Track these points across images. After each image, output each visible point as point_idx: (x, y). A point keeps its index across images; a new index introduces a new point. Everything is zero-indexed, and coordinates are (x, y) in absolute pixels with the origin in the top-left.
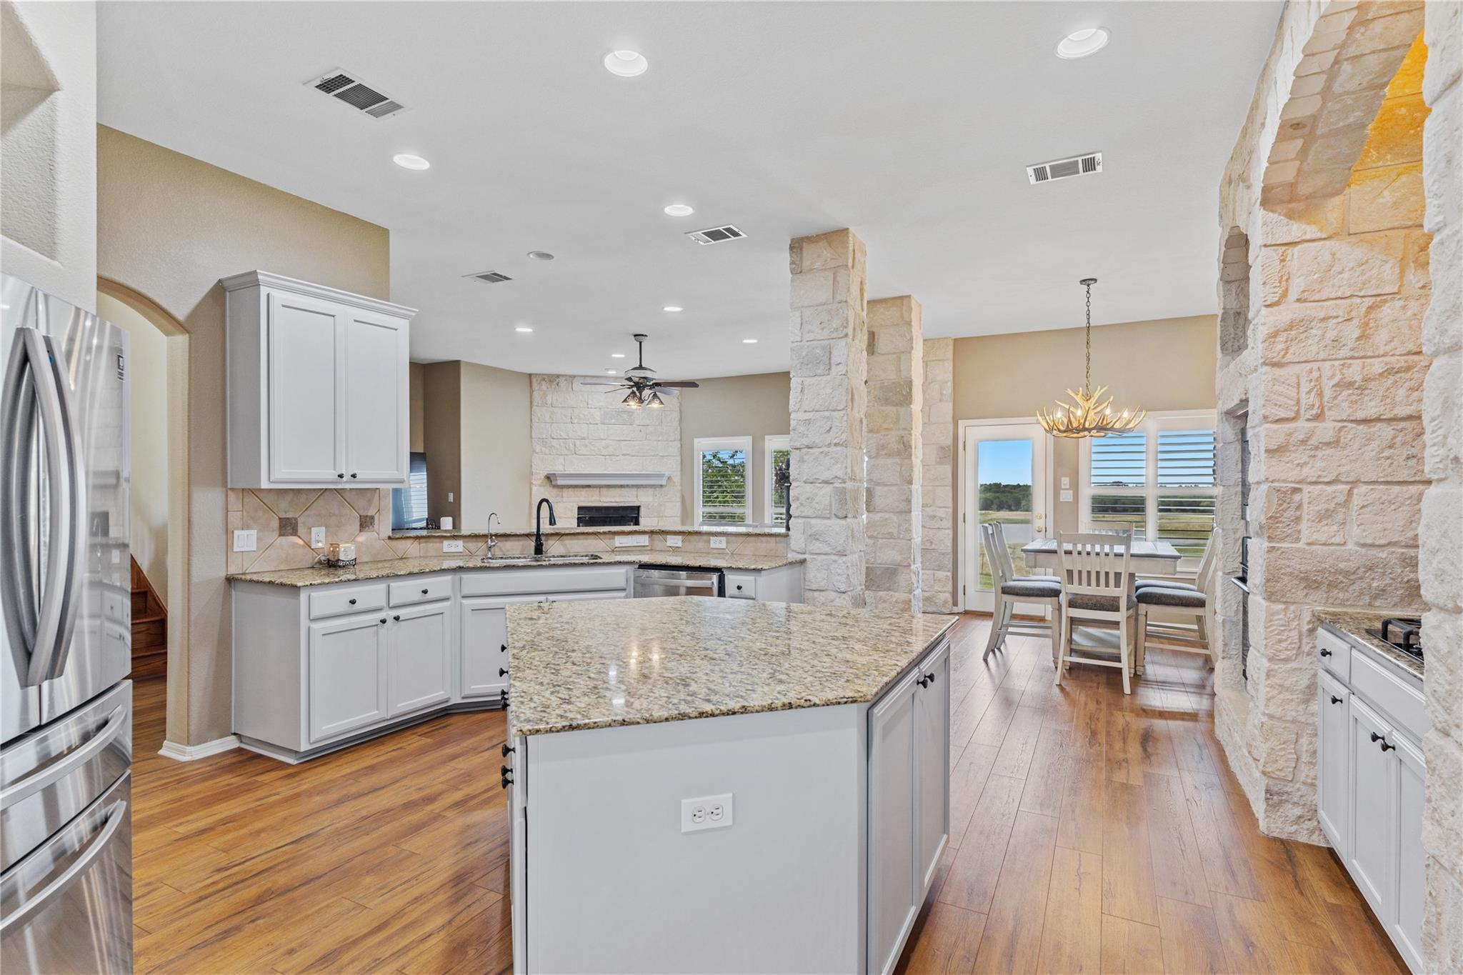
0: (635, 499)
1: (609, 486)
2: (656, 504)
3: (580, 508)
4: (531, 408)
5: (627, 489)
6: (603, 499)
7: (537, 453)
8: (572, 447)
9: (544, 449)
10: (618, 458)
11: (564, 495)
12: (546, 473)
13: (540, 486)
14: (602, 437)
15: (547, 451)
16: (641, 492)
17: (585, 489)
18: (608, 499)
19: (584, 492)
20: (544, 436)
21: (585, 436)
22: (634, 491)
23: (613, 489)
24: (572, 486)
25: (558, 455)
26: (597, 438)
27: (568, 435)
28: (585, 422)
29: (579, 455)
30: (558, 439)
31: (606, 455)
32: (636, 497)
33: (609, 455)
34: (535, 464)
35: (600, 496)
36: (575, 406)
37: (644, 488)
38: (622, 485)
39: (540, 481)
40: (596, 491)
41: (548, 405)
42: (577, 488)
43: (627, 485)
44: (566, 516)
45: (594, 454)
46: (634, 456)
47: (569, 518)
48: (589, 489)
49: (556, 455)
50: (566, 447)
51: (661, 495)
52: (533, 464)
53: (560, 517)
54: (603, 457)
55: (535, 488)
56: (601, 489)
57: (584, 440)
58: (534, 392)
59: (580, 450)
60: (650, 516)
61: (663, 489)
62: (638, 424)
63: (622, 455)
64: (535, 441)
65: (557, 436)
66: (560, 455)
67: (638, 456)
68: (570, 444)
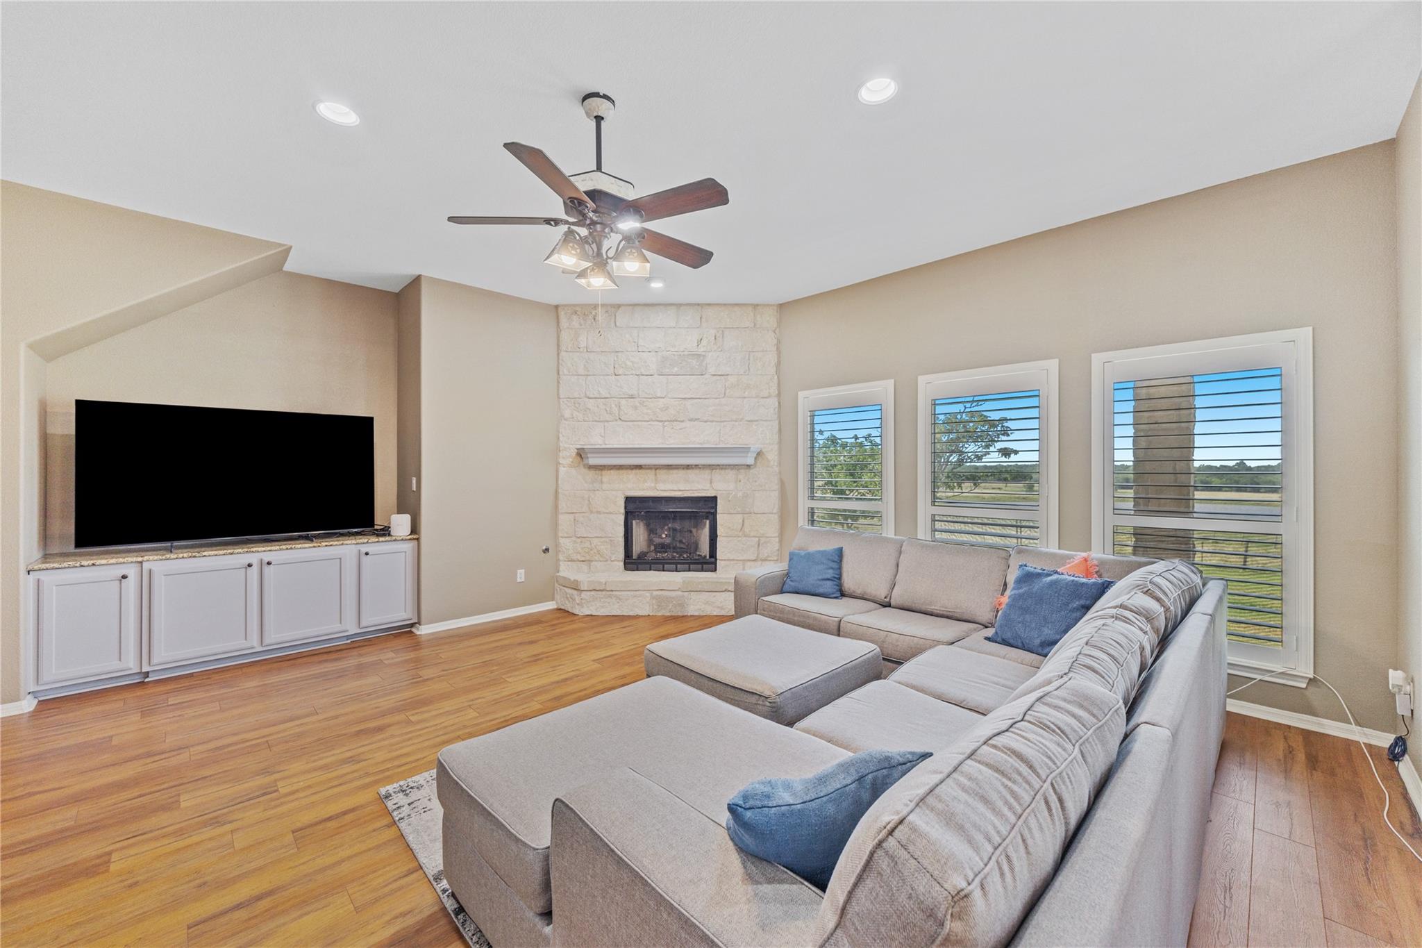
0: (708, 486)
1: (669, 467)
2: (740, 494)
3: (628, 500)
4: (558, 355)
5: (697, 472)
6: (662, 486)
7: (566, 419)
8: (615, 410)
9: (576, 413)
10: (683, 425)
11: (605, 480)
12: (577, 447)
13: (571, 466)
14: (659, 395)
15: (580, 417)
16: (717, 475)
17: (634, 471)
18: (668, 487)
19: (632, 475)
20: (576, 395)
21: (635, 393)
22: (706, 474)
23: (675, 471)
24: (615, 466)
25: (596, 421)
26: (651, 397)
27: (609, 393)
28: (634, 372)
29: (626, 421)
30: (595, 398)
31: (665, 421)
32: (711, 483)
33: (668, 421)
34: (563, 436)
35: (656, 481)
36: (620, 350)
37: (722, 469)
38: (688, 466)
39: (571, 460)
40: (651, 473)
41: (581, 350)
42: (622, 469)
43: (696, 465)
44: (607, 511)
45: (648, 420)
46: (706, 422)
47: (611, 513)
48: (640, 471)
49: (593, 421)
50: (606, 411)
51: (748, 480)
52: (560, 435)
53: (599, 513)
54: (660, 424)
55: (563, 469)
56: (657, 471)
57: (632, 400)
58: (563, 332)
59: (626, 414)
60: (732, 511)
61: (751, 471)
62: (713, 373)
63: (689, 420)
64: (563, 402)
65: (594, 394)
66: (599, 422)
67: (712, 421)
68: (613, 406)
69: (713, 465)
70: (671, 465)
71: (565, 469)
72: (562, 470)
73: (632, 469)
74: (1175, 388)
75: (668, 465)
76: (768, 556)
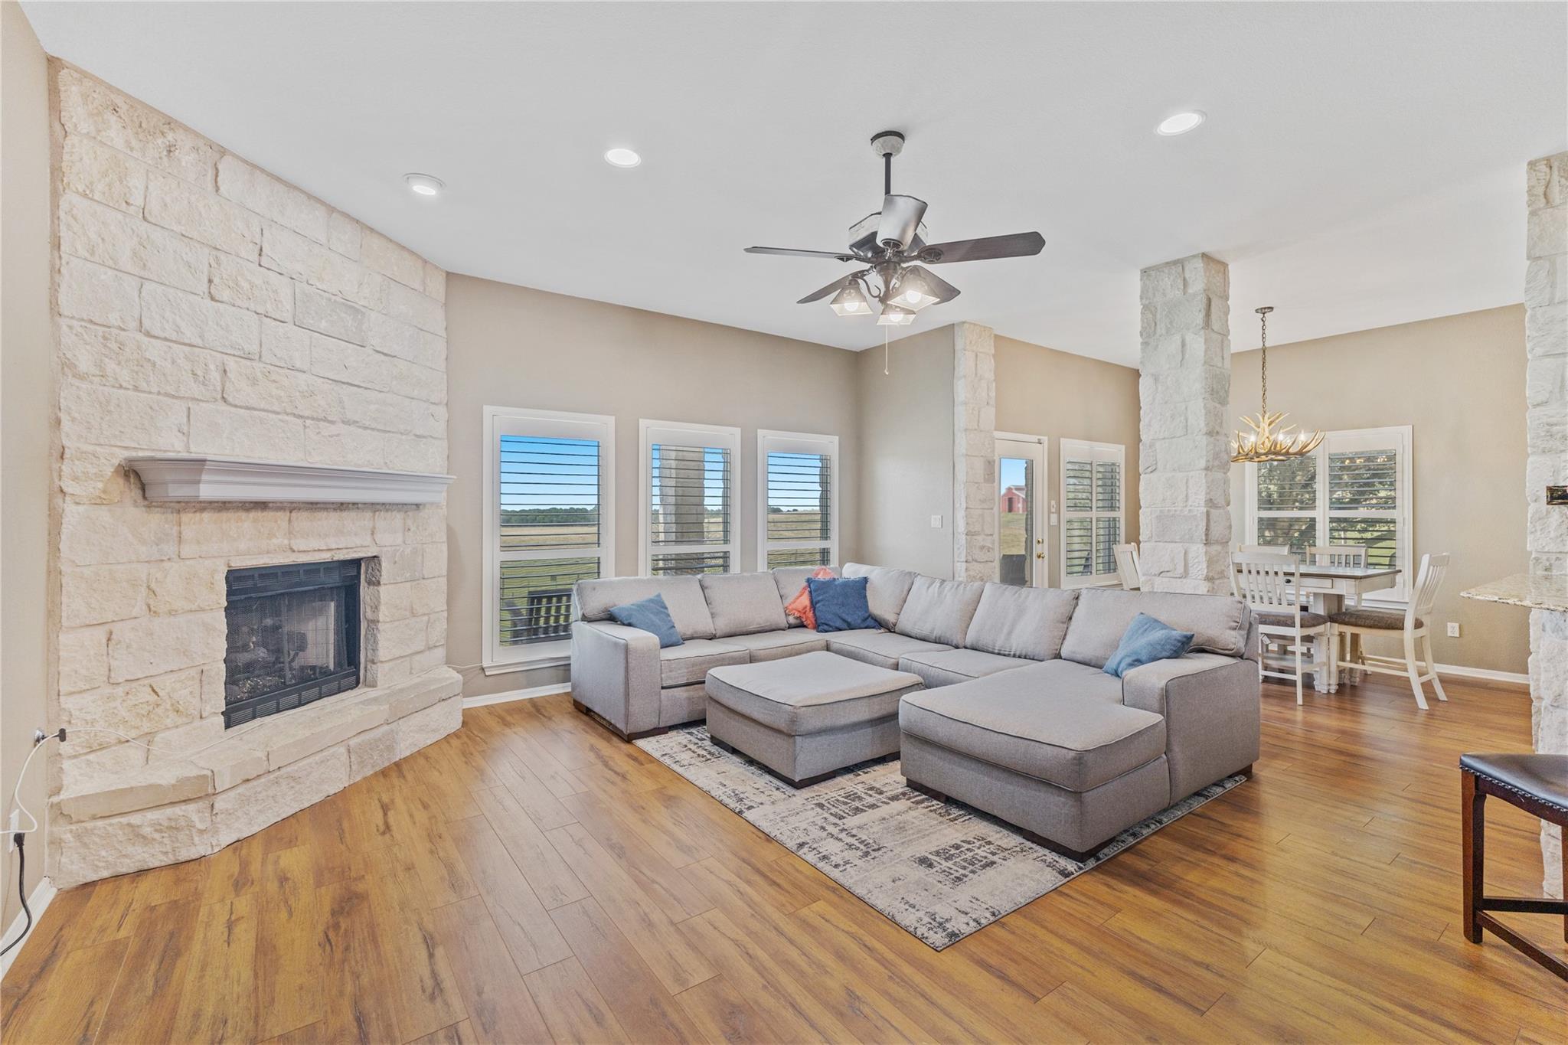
0: (368, 540)
1: (313, 506)
2: (408, 550)
3: (234, 577)
4: (55, 195)
5: (353, 514)
6: (300, 544)
7: (82, 377)
8: (215, 376)
9: (111, 366)
10: (333, 429)
11: (188, 533)
12: (121, 456)
13: (99, 502)
14: (298, 365)
15: (125, 376)
16: (382, 521)
17: (252, 514)
18: (315, 544)
19: (247, 522)
20: (114, 319)
21: (254, 348)
22: (365, 519)
23: (324, 514)
24: (211, 502)
25: (167, 395)
26: (283, 365)
27: (202, 337)
28: (252, 307)
29: (236, 406)
30: (166, 339)
31: (308, 418)
32: (373, 534)
33: (313, 419)
34: (73, 420)
35: (290, 533)
36: (225, 248)
37: (387, 511)
38: (342, 504)
39: (100, 485)
40: (282, 517)
41: (132, 210)
42: (228, 509)
43: (354, 504)
44: (194, 607)
45: (278, 410)
46: (366, 428)
47: (203, 610)
48: (265, 514)
49: (159, 393)
50: (194, 374)
51: (418, 528)
52: (63, 416)
53: (172, 613)
54: (299, 421)
55: (73, 507)
56: (294, 514)
57: (248, 363)
58: (72, 140)
59: (237, 391)
60: (399, 579)
61: (421, 514)
62: (378, 349)
63: (343, 422)
64: (70, 327)
65: (163, 329)
66: (173, 397)
67: (373, 429)
68: (212, 367)
69: (378, 504)
70: (317, 503)
71: (81, 508)
72: (72, 513)
73: (248, 510)
74: (697, 454)
75: (312, 503)
76: (437, 641)
